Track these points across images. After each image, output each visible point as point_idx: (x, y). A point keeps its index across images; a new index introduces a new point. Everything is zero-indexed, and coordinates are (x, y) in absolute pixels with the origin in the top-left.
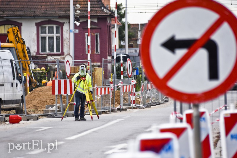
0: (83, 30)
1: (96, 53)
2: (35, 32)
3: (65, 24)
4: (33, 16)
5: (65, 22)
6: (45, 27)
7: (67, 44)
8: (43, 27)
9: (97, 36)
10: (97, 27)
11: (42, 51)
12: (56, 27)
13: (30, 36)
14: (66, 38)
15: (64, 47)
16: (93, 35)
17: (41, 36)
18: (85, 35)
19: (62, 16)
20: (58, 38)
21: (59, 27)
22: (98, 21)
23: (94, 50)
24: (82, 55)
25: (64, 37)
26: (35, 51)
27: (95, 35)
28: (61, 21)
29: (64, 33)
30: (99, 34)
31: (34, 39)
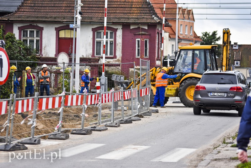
0: (134, 35)
1: (145, 57)
2: (91, 37)
3: (118, 30)
4: (90, 22)
5: (119, 28)
6: (101, 32)
7: (119, 48)
8: (98, 32)
9: (146, 41)
10: (146, 33)
11: (96, 55)
12: (110, 33)
13: (86, 40)
14: (119, 43)
15: (116, 51)
16: (142, 40)
17: (96, 40)
18: (136, 40)
19: (115, 22)
20: (112, 43)
21: (113, 33)
22: (148, 28)
23: (143, 54)
24: (133, 59)
25: (117, 42)
26: (90, 54)
27: (145, 40)
28: (115, 27)
29: (117, 38)
30: (148, 39)
31: (90, 43)
